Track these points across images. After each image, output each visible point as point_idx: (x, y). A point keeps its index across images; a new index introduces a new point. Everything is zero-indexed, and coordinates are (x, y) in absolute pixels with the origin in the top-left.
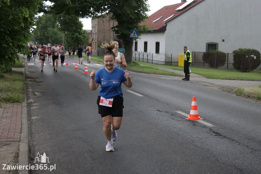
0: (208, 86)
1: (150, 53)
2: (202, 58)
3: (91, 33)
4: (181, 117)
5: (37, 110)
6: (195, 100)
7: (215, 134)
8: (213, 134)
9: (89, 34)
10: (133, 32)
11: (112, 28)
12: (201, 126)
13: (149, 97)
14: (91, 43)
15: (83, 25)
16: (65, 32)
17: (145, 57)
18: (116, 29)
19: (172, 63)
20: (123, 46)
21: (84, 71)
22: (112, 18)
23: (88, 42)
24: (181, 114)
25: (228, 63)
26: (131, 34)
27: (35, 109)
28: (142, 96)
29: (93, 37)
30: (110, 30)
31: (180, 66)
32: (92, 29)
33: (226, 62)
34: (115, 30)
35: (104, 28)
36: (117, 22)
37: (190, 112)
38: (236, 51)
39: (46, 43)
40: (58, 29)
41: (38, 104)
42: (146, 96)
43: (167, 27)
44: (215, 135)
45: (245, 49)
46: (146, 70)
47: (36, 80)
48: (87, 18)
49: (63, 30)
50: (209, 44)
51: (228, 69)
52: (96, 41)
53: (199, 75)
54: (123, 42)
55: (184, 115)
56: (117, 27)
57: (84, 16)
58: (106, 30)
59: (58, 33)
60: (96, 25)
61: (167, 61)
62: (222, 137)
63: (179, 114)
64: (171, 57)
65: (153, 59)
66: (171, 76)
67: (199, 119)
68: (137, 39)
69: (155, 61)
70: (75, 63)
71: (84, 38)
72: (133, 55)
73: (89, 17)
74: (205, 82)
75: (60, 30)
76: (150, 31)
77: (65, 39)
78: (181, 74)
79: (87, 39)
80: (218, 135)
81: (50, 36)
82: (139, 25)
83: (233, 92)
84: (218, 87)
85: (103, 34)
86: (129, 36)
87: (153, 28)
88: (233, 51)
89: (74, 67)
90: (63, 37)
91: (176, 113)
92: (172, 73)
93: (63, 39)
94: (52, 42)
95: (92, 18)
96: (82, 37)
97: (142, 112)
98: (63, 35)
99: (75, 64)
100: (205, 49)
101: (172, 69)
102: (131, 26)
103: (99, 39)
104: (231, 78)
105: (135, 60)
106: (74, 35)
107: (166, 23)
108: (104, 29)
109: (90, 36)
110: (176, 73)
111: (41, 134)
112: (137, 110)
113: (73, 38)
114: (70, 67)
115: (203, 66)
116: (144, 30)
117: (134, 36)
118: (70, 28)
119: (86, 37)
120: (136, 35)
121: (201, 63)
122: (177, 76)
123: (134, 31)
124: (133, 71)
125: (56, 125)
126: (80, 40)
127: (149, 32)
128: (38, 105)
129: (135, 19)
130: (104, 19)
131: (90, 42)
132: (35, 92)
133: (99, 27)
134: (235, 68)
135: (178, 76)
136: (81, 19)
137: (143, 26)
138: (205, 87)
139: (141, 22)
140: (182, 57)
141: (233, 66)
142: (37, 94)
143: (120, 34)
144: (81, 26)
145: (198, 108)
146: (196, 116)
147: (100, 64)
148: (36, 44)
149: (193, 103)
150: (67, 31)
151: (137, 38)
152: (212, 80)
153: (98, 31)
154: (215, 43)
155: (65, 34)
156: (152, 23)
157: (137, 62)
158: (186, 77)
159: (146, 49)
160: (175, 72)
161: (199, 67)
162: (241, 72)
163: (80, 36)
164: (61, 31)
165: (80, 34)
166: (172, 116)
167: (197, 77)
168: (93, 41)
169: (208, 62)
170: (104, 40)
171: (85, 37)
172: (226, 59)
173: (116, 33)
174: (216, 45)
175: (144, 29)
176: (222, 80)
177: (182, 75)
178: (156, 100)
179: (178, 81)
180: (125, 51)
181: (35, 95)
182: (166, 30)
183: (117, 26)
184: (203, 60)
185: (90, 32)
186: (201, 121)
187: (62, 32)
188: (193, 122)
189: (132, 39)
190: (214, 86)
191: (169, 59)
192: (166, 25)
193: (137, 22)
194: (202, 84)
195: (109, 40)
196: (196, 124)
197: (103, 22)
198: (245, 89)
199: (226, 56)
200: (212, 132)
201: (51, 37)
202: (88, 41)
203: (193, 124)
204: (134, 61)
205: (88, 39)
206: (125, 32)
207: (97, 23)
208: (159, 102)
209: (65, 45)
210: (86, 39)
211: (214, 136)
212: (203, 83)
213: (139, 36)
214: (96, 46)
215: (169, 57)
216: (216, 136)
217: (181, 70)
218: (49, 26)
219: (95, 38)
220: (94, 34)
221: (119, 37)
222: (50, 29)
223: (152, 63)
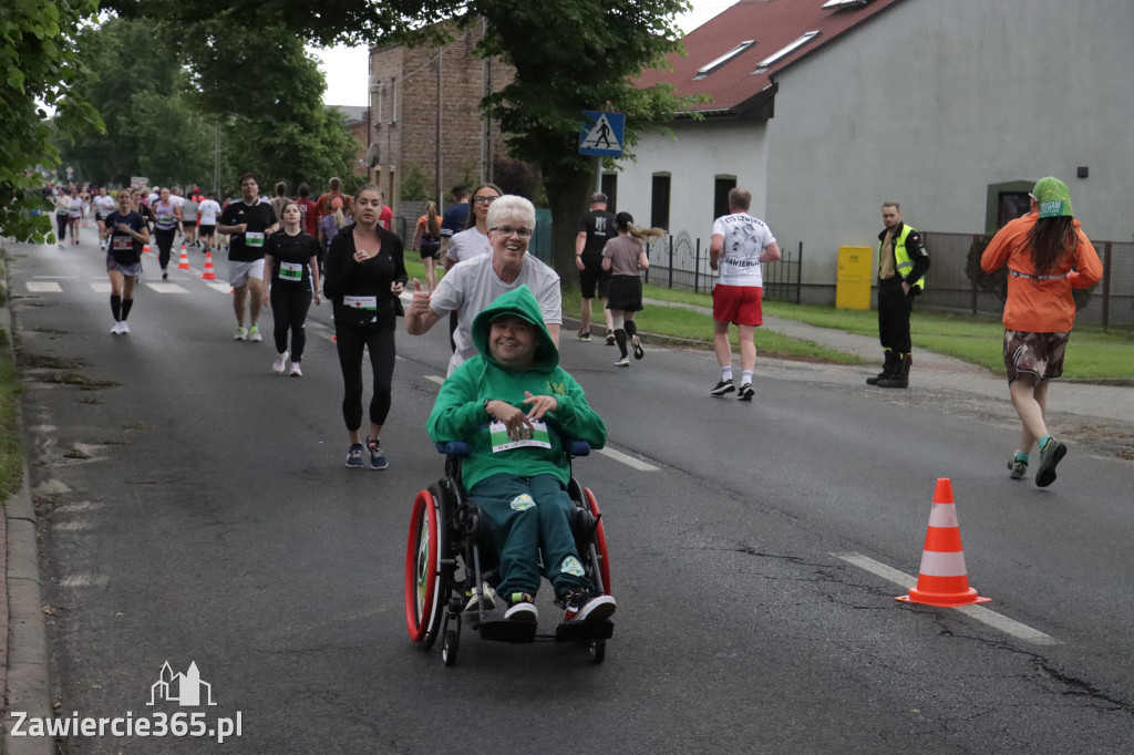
0: (1003, 419)
1: (685, 233)
2: (965, 266)
3: (365, 122)
4: (870, 589)
5: (88, 537)
6: (946, 496)
7: (1065, 687)
8: (1051, 685)
9: (353, 127)
10: (599, 124)
11: (486, 101)
12: (985, 637)
13: (689, 473)
14: (367, 178)
15: (323, 81)
16: (224, 118)
17: (659, 257)
18: (505, 104)
19: (804, 292)
22: (485, 48)
23: (348, 174)
24: (868, 573)
25: (1106, 296)
26: (586, 135)
27: (78, 532)
28: (650, 467)
29: (377, 146)
30: (467, 110)
31: (848, 306)
32: (374, 101)
33: (1099, 291)
34: (501, 110)
35: (438, 99)
36: (515, 70)
37: (919, 561)
39: (119, 171)
40: (188, 98)
41: (92, 507)
42: (675, 471)
43: (778, 98)
44: (1065, 694)
47: (75, 372)
48: (349, 43)
49: (215, 103)
50: (1004, 190)
51: (1106, 325)
52: (393, 168)
53: (948, 361)
54: (544, 175)
55: (886, 577)
56: (510, 92)
58: (446, 106)
59: (189, 121)
60: (393, 79)
61: (778, 281)
62: (1106, 703)
63: (859, 568)
64: (797, 260)
65: (701, 271)
66: (798, 364)
67: (971, 599)
68: (617, 158)
69: (708, 279)
71: (327, 149)
73: (359, 40)
74: (987, 398)
75: (199, 106)
76: (688, 116)
77: (223, 154)
78: (852, 352)
79: (345, 158)
80: (1082, 694)
81: (143, 138)
82: (626, 85)
84: (1060, 428)
85: (433, 132)
86: (577, 144)
87: (706, 100)
90: (217, 143)
91: (843, 566)
92: (805, 347)
93: (217, 151)
94: (152, 169)
95: (375, 43)
96: (320, 146)
97: (656, 554)
98: (217, 132)
100: (983, 220)
101: (804, 322)
102: (585, 88)
103: (408, 155)
106: (275, 135)
107: (772, 78)
108: (438, 106)
109: (360, 142)
110: (827, 348)
111: (117, 671)
112: (633, 548)
113: (269, 150)
115: (971, 311)
116: (658, 114)
117: (603, 146)
118: (255, 94)
119: (340, 145)
120: (612, 137)
121: (961, 291)
122: (835, 362)
123: (603, 117)
125: (196, 622)
126: (312, 162)
127: (684, 123)
128: (92, 513)
129: (610, 51)
130: (442, 52)
131: (358, 175)
132: (73, 439)
133: (410, 90)
135: (840, 364)
137: (648, 91)
138: (989, 424)
139: (642, 70)
140: (854, 258)
142: (85, 448)
143: (524, 135)
144: (315, 84)
145: (964, 541)
146: (955, 584)
148: (69, 176)
149: (939, 516)
150: (239, 112)
151: (618, 155)
153: (404, 114)
155: (229, 130)
156: (699, 74)
158: (885, 371)
159: (660, 215)
160: (820, 342)
161: (951, 315)
163: (306, 138)
164: (207, 110)
165: (307, 130)
166: (821, 583)
167: (940, 367)
168: (378, 168)
169: (996, 289)
170: (438, 162)
171: (336, 148)
173: (505, 128)
175: (654, 107)
177: (862, 356)
178: (729, 489)
179: (841, 386)
180: (549, 221)
181: (73, 456)
182: (772, 116)
183: (509, 87)
184: (970, 277)
185: (359, 118)
186: (979, 613)
187: (213, 115)
188: (938, 615)
189: (590, 158)
191: (785, 270)
192: (775, 89)
193: (619, 70)
194: (969, 407)
195: (463, 161)
196: (953, 627)
197: (434, 66)
200: (1048, 676)
201: (151, 140)
202: (350, 166)
203: (941, 629)
205: (348, 157)
206: (556, 120)
207: (400, 72)
208: (746, 503)
209: (223, 189)
210: (340, 158)
211: (1059, 698)
212: (977, 405)
213: (629, 146)
214: (394, 193)
215: (786, 258)
216: (1068, 700)
217: (850, 330)
218: (141, 81)
219: (390, 153)
220: (385, 128)
221: (521, 148)
222: (144, 98)
223: (697, 287)
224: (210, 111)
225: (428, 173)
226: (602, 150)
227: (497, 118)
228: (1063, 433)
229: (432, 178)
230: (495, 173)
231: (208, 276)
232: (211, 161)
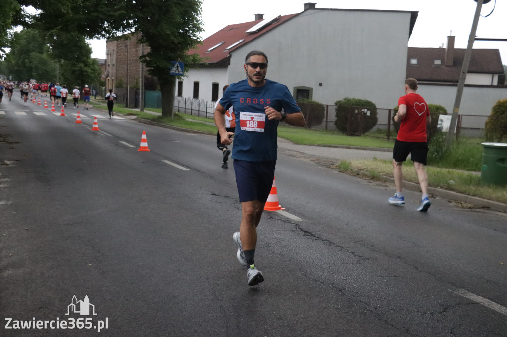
0: (295, 156)
1: (203, 100)
3: (105, 64)
5: (6, 189)
7: (304, 233)
8: (300, 233)
9: (101, 65)
10: (176, 65)
11: (141, 57)
12: (282, 219)
13: (199, 171)
14: (106, 81)
15: (91, 50)
16: (60, 61)
17: (195, 107)
18: (147, 59)
20: (159, 87)
21: (92, 126)
22: (141, 41)
23: (99, 79)
25: (327, 121)
26: (172, 69)
27: (4, 187)
28: (187, 170)
29: (108, 71)
32: (108, 57)
33: (325, 119)
34: (146, 60)
35: (127, 56)
36: (150, 48)
38: (339, 102)
39: (27, 77)
40: (48, 55)
41: (9, 180)
42: (194, 170)
43: (232, 60)
44: (304, 235)
45: (353, 99)
46: (195, 128)
47: (7, 139)
48: (98, 38)
49: (56, 56)
50: (299, 89)
51: (327, 129)
52: (113, 78)
54: (159, 81)
56: (148, 55)
57: (94, 34)
58: (130, 60)
59: (49, 62)
60: (114, 51)
62: (315, 238)
65: (208, 111)
67: (280, 208)
69: (210, 114)
70: (76, 113)
71: (92, 71)
72: (176, 103)
73: (101, 38)
74: (291, 150)
75: (51, 57)
76: (204, 64)
77: (60, 72)
79: (98, 75)
80: (309, 235)
81: (34, 67)
82: (185, 54)
83: (334, 166)
84: (311, 159)
85: (126, 67)
86: (169, 72)
87: (209, 60)
88: (335, 102)
89: (75, 119)
90: (58, 69)
93: (58, 72)
95: (106, 39)
96: (90, 71)
97: (186, 195)
98: (58, 66)
99: (76, 115)
102: (172, 54)
103: (118, 74)
104: (331, 145)
105: (179, 111)
106: (76, 67)
107: (230, 53)
108: (127, 59)
109: (103, 69)
111: (12, 230)
112: (179, 193)
113: (73, 72)
114: (68, 120)
116: (194, 63)
117: (177, 72)
118: (69, 54)
119: (96, 70)
120: (180, 69)
123: (177, 63)
124: (173, 129)
125: (39, 215)
128: (8, 182)
129: (179, 43)
130: (128, 42)
131: (103, 80)
132: (5, 159)
133: (119, 54)
134: (338, 129)
136: (88, 41)
137: (191, 56)
138: (291, 158)
139: (189, 49)
141: (335, 126)
142: (8, 162)
143: (153, 68)
144: (89, 51)
145: (278, 191)
146: (276, 204)
147: (120, 116)
150: (64, 59)
151: (182, 75)
152: (302, 146)
153: (117, 61)
154: (307, 88)
155: (61, 65)
156: (208, 51)
157: (180, 114)
159: (196, 95)
162: (347, 135)
163: (85, 68)
165: (86, 65)
168: (109, 78)
170: (127, 78)
172: (324, 114)
173: (147, 66)
174: (309, 91)
175: (194, 60)
176: (317, 147)
178: (210, 177)
180: (161, 96)
181: (4, 164)
182: (229, 64)
183: (148, 53)
185: (103, 62)
186: (282, 213)
187: (57, 60)
188: (269, 213)
189: (173, 76)
190: (305, 157)
192: (230, 56)
193: (183, 49)
196: (273, 217)
197: (126, 46)
198: (352, 163)
199: (324, 110)
200: (299, 230)
201: (37, 68)
202: (100, 77)
203: (269, 217)
204: (177, 113)
205: (99, 74)
206: (163, 64)
207: (116, 48)
208: (215, 180)
210: (96, 74)
211: (302, 237)
212: (288, 152)
213: (185, 72)
214: (114, 86)
216: (305, 237)
218: (34, 49)
219: (112, 73)
220: (111, 66)
221: (151, 72)
222: (34, 54)
223: (207, 116)
224: (55, 59)
225: (124, 80)
226: (177, 74)
227: (144, 63)
228: (312, 160)
229: (126, 81)
230: (145, 80)
231: (54, 110)
232: (56, 74)
